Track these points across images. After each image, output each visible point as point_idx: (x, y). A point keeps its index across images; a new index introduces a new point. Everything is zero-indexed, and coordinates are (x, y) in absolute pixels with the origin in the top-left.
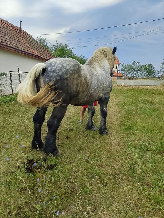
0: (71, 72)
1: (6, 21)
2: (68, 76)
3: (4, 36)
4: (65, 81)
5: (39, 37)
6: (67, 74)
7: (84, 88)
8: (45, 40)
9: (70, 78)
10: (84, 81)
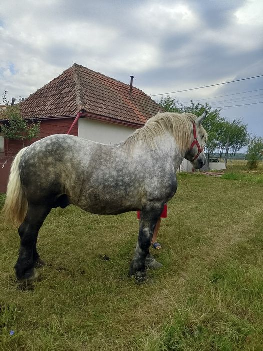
0: (40, 155)
1: (112, 79)
2: (36, 160)
3: (97, 101)
4: (31, 168)
5: (165, 97)
6: (33, 158)
7: (72, 182)
8: (173, 101)
9: (39, 164)
10: (71, 170)
